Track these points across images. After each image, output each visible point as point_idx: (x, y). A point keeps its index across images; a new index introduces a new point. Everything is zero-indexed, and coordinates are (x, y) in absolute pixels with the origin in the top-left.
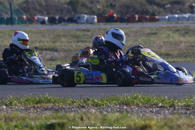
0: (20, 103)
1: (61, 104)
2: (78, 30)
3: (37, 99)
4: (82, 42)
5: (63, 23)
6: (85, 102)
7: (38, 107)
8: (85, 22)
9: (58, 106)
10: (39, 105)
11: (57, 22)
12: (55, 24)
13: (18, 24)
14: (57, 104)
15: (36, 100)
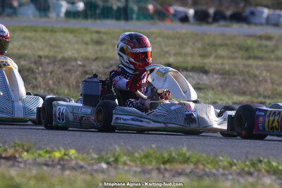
0: (133, 160)
1: (210, 166)
2: (250, 36)
3: (166, 155)
4: (255, 58)
5: (222, 23)
6: (253, 164)
7: (166, 169)
8: (264, 21)
9: (204, 170)
10: (168, 166)
11: (210, 20)
12: (208, 23)
13: (138, 19)
14: (201, 167)
15: (164, 158)
